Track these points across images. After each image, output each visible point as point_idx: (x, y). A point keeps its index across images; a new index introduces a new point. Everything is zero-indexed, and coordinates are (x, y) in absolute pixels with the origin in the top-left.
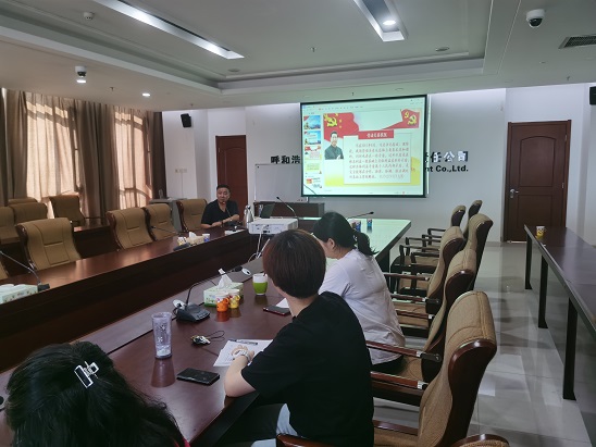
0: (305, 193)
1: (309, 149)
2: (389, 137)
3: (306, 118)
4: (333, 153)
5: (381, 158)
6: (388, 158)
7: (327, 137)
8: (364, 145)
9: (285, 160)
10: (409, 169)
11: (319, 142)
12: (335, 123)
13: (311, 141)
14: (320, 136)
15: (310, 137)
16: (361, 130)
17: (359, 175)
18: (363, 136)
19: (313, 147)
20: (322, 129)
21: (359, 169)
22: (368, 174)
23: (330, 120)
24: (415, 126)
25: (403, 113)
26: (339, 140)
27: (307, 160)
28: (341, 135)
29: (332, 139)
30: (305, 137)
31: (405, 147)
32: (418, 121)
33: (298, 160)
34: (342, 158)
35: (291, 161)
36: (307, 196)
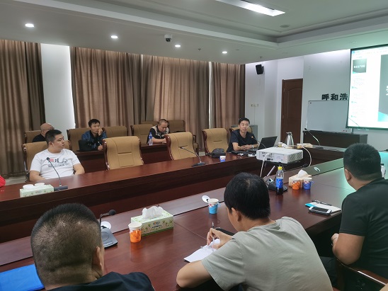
9: (334, 97)
35: (339, 98)
36: (351, 127)
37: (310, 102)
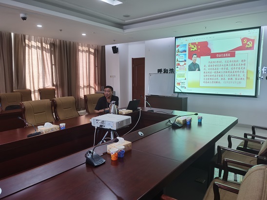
0: (176, 91)
1: (179, 64)
2: (231, 56)
3: (178, 46)
4: (194, 67)
5: (226, 70)
6: (230, 70)
7: (190, 57)
8: (214, 62)
9: (166, 71)
10: (245, 78)
11: (185, 61)
12: (196, 49)
13: (181, 60)
14: (186, 57)
15: (180, 57)
16: (212, 52)
17: (210, 81)
18: (214, 56)
19: (182, 64)
20: (187, 53)
21: (210, 77)
22: (216, 81)
23: (193, 47)
24: (252, 48)
25: (243, 40)
26: (198, 59)
27: (178, 71)
28: (199, 56)
29: (193, 59)
30: (177, 57)
31: (243, 63)
32: (253, 45)
33: (172, 71)
34: (199, 70)
35: (169, 72)
36: (177, 92)
37: (150, 74)
